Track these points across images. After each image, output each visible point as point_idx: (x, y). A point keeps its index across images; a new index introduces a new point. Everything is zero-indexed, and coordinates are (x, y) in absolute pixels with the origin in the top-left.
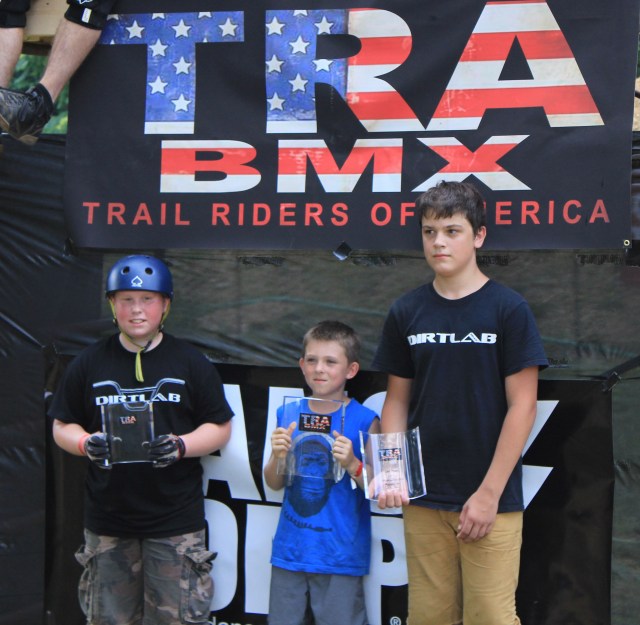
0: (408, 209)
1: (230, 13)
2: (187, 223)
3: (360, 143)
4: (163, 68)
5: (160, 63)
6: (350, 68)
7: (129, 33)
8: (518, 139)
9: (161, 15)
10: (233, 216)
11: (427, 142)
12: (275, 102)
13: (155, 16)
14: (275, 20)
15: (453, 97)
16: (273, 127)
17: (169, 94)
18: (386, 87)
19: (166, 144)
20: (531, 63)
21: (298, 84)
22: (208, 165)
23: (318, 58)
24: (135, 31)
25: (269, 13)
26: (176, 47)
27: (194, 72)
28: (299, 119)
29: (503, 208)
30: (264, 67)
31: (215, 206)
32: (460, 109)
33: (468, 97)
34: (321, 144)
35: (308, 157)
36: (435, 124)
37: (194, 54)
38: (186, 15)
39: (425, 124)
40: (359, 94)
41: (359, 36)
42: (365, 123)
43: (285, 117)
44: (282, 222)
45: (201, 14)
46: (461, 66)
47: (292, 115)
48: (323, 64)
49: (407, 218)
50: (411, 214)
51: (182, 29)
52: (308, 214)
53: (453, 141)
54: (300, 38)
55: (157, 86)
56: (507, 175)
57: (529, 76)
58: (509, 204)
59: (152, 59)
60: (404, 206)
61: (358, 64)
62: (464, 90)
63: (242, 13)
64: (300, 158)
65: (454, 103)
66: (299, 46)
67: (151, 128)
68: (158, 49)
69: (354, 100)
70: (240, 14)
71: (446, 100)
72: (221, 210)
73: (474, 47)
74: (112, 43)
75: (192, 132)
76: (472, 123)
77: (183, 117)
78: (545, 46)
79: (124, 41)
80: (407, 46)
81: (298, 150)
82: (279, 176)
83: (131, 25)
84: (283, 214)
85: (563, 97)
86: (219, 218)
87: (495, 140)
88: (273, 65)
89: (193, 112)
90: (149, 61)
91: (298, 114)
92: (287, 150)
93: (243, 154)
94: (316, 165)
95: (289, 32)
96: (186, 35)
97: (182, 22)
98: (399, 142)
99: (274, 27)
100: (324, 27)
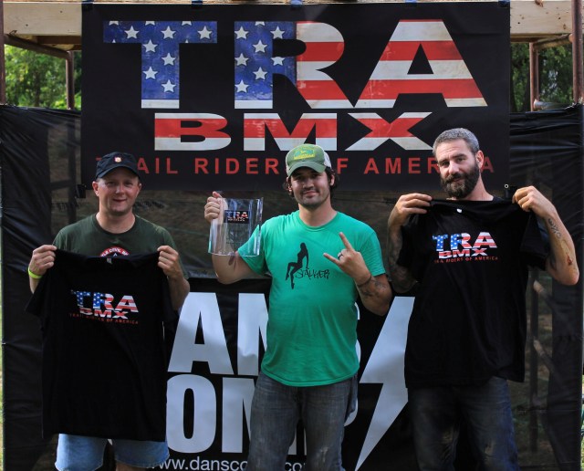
0: (342, 163)
1: (206, 23)
2: (176, 172)
3: (305, 116)
4: (154, 60)
5: (152, 58)
6: (298, 63)
7: (127, 35)
8: (424, 115)
9: (153, 23)
10: (211, 167)
11: (355, 116)
12: (241, 87)
13: (147, 23)
14: (242, 29)
15: (374, 85)
16: (239, 104)
17: (159, 80)
18: (326, 77)
19: (158, 116)
20: (431, 63)
21: (260, 74)
22: (191, 131)
23: (274, 56)
24: (132, 33)
25: (237, 23)
26: (165, 46)
27: (178, 64)
28: (259, 99)
29: (413, 162)
30: (234, 62)
31: (197, 160)
32: (380, 94)
33: (385, 86)
34: (276, 116)
35: (266, 126)
36: (361, 104)
37: (178, 51)
38: (172, 23)
39: (354, 104)
40: (306, 82)
41: (304, 41)
42: (309, 102)
43: (249, 97)
44: (248, 172)
45: (184, 23)
46: (380, 64)
47: (254, 96)
48: (278, 61)
49: (342, 169)
50: (345, 166)
51: (168, 33)
52: (267, 166)
53: (375, 116)
54: (260, 42)
55: (150, 74)
56: (416, 139)
57: (430, 72)
58: (418, 159)
59: (145, 54)
60: (339, 160)
61: (304, 60)
62: (383, 81)
63: (216, 22)
64: (260, 126)
65: (375, 89)
66: (260, 47)
67: (146, 104)
68: (150, 47)
69: (302, 86)
70: (214, 23)
71: (369, 88)
72: (201, 163)
73: (391, 51)
74: (114, 41)
75: (178, 107)
76: (389, 103)
77: (170, 96)
78: (442, 51)
79: (123, 40)
80: (341, 49)
81: (259, 121)
82: (245, 139)
83: (129, 29)
84: (248, 166)
85: (456, 87)
86: (200, 169)
87: (406, 115)
88: (241, 60)
89: (178, 93)
90: (143, 55)
91: (258, 96)
92: (251, 120)
93: (217, 123)
94: (272, 131)
95: (252, 38)
96: (172, 37)
97: (169, 28)
98: (334, 116)
99: (241, 33)
100: (278, 33)
